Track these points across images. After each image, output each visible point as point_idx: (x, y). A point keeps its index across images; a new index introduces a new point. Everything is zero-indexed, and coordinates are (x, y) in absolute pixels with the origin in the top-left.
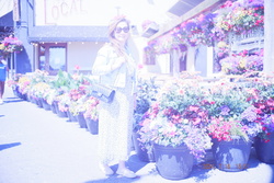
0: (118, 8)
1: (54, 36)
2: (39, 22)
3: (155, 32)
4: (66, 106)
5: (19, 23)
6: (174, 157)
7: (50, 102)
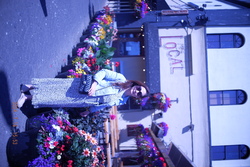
0: (177, 101)
1: (150, 45)
2: (162, 32)
3: (156, 134)
4: (82, 55)
5: (160, 15)
6: (27, 147)
7: (87, 40)
